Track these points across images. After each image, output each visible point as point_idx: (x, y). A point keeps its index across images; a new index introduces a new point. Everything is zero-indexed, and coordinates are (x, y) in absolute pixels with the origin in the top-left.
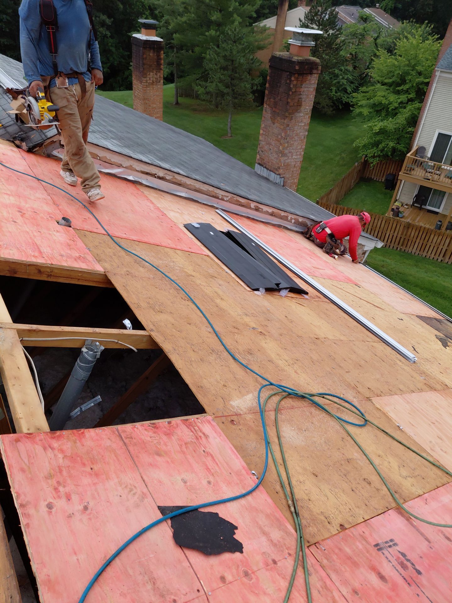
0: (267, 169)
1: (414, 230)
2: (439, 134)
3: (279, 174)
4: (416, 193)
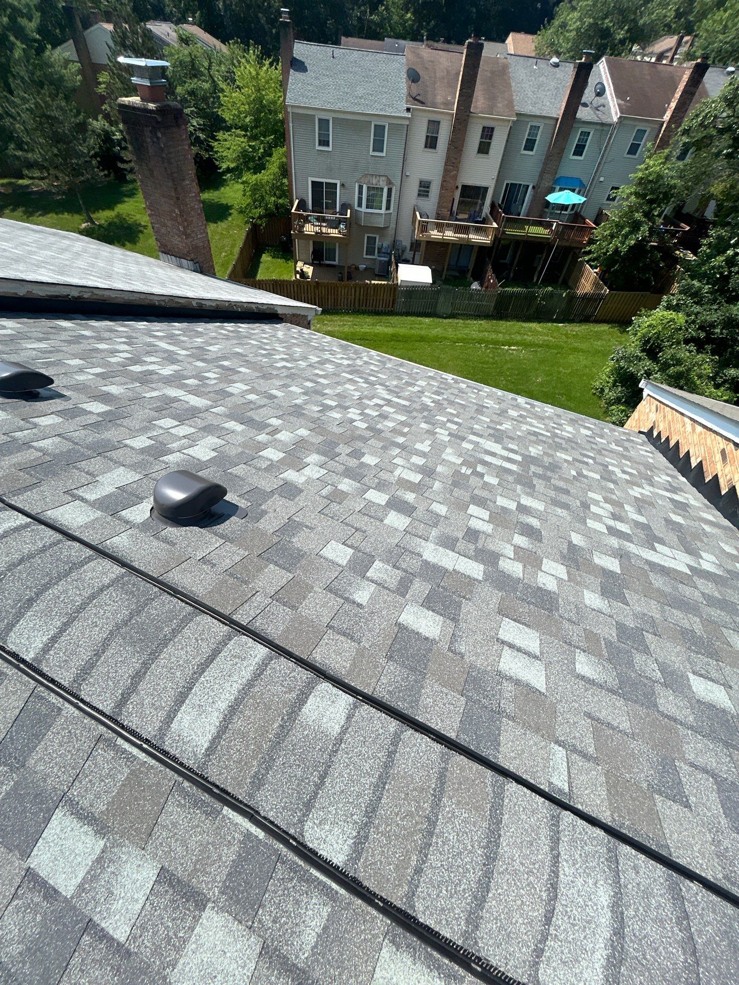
0: (175, 256)
1: (323, 288)
2: (313, 183)
3: (192, 260)
4: (311, 250)
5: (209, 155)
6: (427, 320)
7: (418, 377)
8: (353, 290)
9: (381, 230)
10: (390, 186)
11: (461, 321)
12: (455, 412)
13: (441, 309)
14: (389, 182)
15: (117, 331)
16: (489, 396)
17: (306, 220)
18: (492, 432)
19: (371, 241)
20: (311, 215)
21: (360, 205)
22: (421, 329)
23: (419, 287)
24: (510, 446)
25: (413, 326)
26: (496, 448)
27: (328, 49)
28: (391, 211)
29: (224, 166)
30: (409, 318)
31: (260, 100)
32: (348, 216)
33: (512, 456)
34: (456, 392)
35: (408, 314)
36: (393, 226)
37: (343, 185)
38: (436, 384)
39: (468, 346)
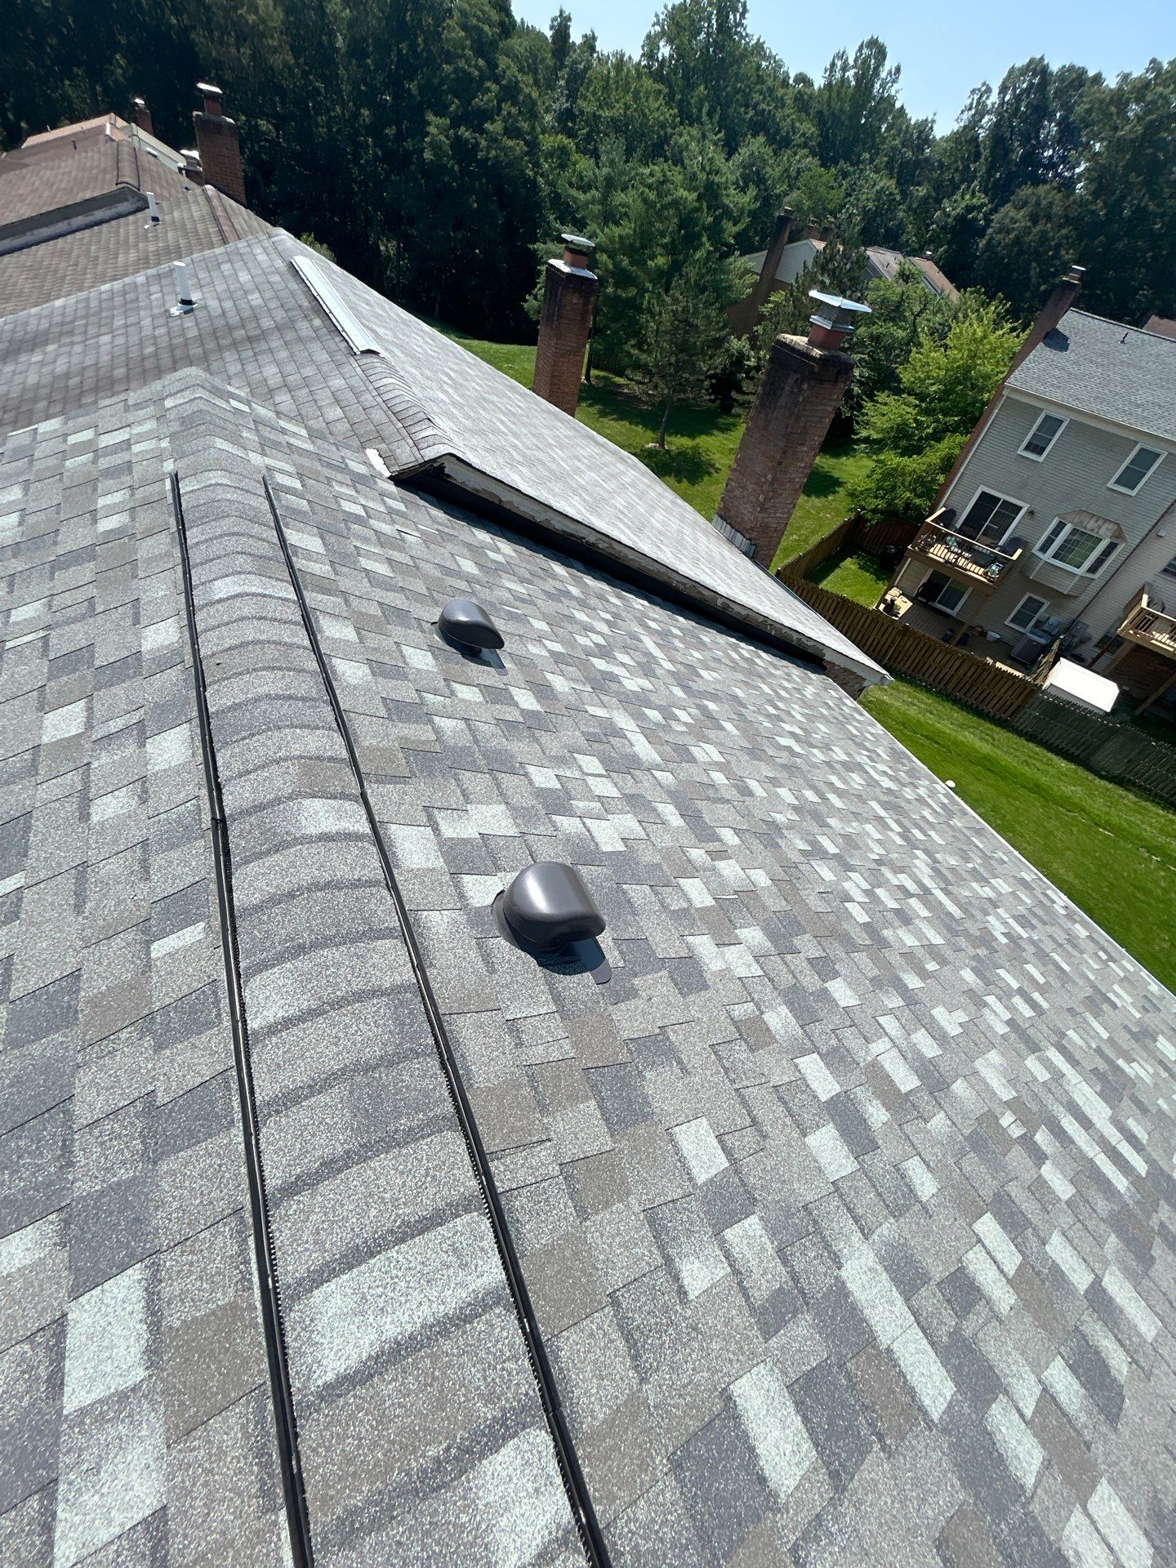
0: (732, 527)
1: (911, 640)
2: (983, 494)
3: (750, 539)
4: (924, 580)
5: (852, 414)
6: (1064, 764)
7: (999, 869)
8: (958, 663)
9: (1059, 598)
10: (1115, 541)
11: (1131, 796)
12: (1041, 980)
13: (1102, 758)
14: (1119, 535)
15: (608, 601)
16: (1127, 981)
17: (942, 539)
18: (1102, 1066)
19: (1033, 606)
20: (952, 535)
21: (1044, 549)
22: (1045, 773)
23: (1079, 707)
24: (1131, 1123)
25: (1030, 761)
26: (1099, 1111)
27: (1120, 329)
28: (1096, 576)
29: (864, 434)
30: (1031, 744)
31: (967, 369)
32: (1015, 557)
33: (1125, 1149)
34: (1061, 937)
35: (1031, 738)
36: (1085, 598)
37: (1031, 513)
38: (1028, 901)
39: (1122, 843)
